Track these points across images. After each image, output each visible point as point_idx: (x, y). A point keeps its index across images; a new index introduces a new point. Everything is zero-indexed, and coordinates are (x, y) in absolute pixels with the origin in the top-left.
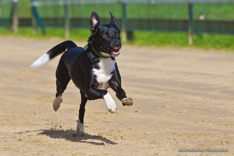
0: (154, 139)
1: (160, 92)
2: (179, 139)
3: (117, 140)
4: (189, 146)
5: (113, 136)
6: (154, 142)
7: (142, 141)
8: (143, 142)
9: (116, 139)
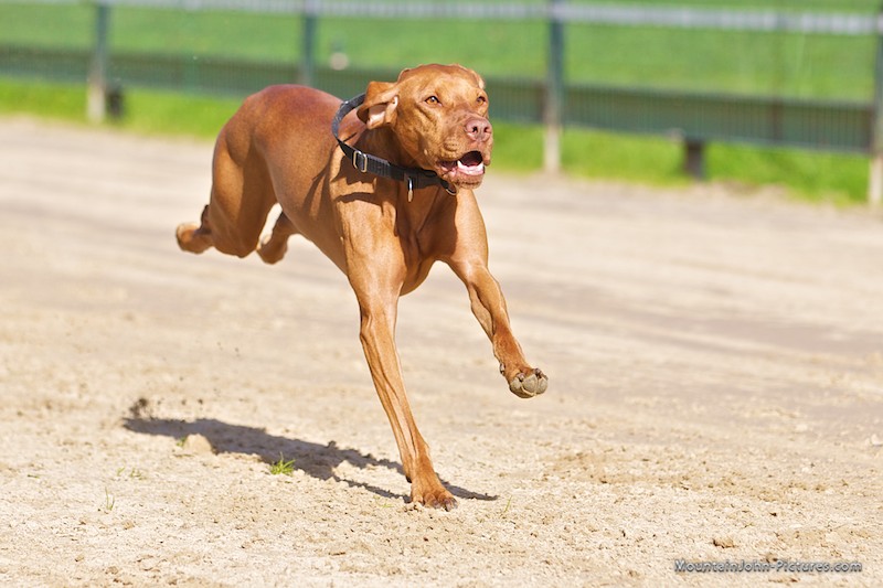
4: (291, 422)
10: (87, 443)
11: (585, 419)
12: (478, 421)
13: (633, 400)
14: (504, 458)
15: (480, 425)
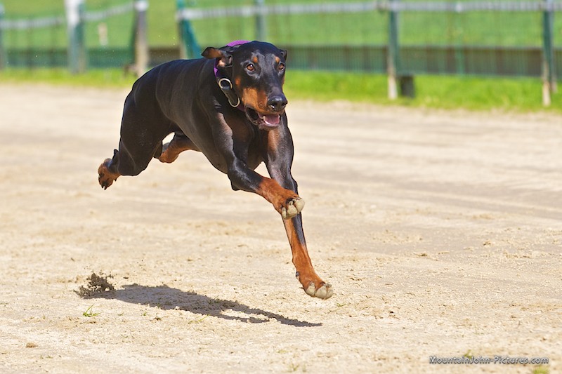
0: (465, 318)
1: (478, 213)
2: (523, 315)
3: (379, 320)
5: (371, 309)
6: (467, 324)
7: (439, 322)
8: (440, 324)
9: (377, 317)
10: (395, 358)
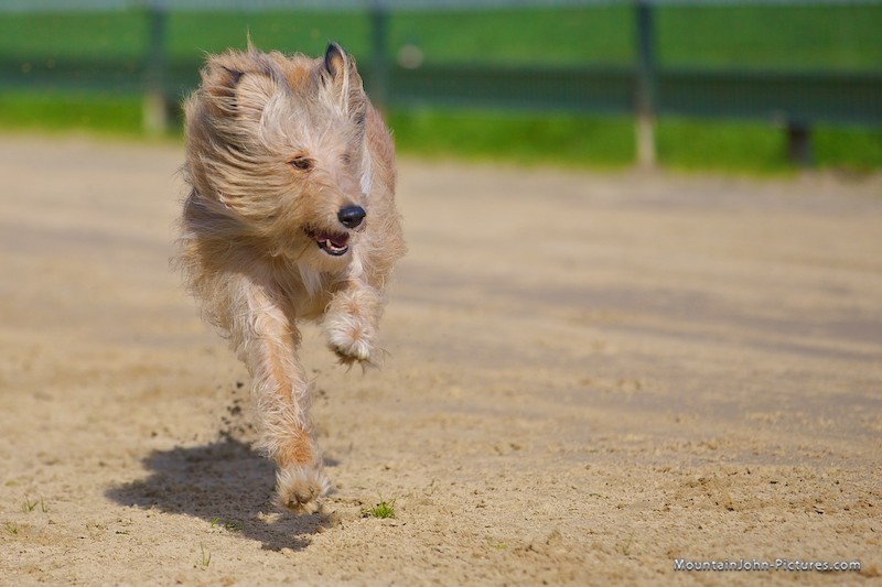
11: (705, 440)
12: (590, 448)
13: (754, 416)
14: (621, 488)
15: (592, 452)
